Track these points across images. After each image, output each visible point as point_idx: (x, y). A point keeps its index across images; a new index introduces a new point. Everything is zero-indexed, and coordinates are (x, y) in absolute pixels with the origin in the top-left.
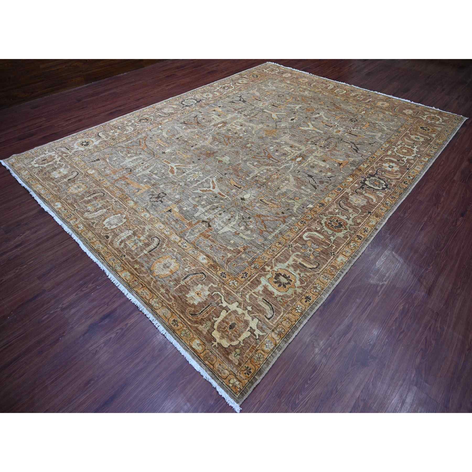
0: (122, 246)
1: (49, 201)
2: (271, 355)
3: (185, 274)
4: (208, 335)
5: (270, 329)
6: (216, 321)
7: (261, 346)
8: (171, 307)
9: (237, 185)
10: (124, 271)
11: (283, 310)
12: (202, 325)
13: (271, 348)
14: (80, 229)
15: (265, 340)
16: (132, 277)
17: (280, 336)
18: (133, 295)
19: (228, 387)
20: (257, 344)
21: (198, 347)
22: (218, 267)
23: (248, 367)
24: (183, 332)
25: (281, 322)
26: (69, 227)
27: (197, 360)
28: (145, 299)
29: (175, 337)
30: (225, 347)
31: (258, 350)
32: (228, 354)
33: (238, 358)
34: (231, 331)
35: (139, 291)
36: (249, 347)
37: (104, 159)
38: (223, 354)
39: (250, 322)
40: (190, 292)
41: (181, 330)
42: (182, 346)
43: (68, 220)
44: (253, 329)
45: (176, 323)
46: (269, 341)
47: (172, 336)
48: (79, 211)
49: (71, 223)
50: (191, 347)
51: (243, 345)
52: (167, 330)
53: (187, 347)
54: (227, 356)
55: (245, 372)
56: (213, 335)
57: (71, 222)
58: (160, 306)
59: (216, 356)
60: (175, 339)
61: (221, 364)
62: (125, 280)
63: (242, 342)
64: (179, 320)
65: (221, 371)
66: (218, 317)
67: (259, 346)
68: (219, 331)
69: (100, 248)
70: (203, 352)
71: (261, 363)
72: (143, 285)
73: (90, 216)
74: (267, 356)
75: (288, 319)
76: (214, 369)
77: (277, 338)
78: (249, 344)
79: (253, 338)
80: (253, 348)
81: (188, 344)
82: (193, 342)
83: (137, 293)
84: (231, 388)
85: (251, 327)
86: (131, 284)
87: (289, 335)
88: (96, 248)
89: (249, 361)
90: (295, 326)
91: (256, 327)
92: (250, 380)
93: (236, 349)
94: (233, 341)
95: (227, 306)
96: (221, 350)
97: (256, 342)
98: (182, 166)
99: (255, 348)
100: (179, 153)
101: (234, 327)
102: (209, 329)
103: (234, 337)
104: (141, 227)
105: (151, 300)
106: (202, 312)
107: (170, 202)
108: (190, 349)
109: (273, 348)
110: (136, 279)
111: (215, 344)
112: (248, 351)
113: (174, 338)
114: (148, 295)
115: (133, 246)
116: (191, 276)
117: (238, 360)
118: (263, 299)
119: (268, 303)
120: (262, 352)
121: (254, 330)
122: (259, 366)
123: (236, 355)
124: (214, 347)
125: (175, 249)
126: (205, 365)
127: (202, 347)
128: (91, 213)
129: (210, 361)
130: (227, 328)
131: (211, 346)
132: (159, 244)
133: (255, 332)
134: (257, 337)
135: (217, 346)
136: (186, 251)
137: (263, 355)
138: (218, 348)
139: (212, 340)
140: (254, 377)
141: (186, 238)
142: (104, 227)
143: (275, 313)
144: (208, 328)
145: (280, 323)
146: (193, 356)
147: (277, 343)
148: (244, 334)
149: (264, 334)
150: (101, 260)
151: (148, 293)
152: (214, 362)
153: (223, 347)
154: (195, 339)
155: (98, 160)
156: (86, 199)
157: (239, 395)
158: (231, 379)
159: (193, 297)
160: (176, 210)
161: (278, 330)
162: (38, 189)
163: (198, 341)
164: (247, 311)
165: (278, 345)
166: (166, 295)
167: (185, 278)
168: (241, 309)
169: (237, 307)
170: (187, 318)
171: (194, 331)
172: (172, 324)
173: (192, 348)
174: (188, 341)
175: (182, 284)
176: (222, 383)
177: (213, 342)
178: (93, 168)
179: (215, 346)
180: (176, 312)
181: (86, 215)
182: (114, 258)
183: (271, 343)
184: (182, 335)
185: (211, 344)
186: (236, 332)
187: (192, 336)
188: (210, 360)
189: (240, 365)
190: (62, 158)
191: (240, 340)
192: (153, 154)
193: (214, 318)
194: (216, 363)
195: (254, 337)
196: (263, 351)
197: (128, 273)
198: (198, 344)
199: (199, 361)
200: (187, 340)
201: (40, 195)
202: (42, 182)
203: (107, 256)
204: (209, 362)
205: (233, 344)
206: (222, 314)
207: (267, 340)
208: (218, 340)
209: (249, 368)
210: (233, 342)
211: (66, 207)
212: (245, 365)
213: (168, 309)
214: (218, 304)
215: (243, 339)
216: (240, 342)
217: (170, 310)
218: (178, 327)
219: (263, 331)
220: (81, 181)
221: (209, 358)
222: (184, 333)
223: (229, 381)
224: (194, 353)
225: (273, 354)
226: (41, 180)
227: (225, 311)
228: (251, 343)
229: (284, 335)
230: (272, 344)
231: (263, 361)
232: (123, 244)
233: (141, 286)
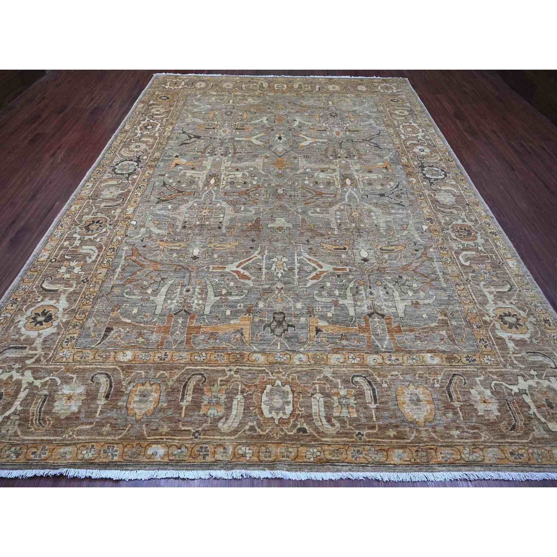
0: (338, 425)
1: (127, 458)
3: (444, 392)
4: (551, 434)
6: (534, 413)
8: (489, 443)
9: (337, 247)
10: (390, 453)
12: (534, 430)
14: (248, 455)
16: (407, 450)
18: (439, 471)
22: (455, 355)
26: (227, 469)
28: (457, 462)
35: (439, 460)
37: (117, 322)
39: (553, 386)
40: (475, 407)
41: (530, 456)
43: (209, 459)
45: (517, 453)
48: (203, 430)
49: (221, 458)
52: (522, 471)
56: (553, 430)
57: (218, 457)
58: (481, 453)
60: (539, 472)
62: (406, 463)
64: (514, 448)
66: (530, 408)
68: (550, 421)
69: (318, 454)
72: (433, 449)
73: (233, 422)
81: (555, 463)
82: (555, 456)
83: (440, 464)
86: (418, 461)
88: (312, 460)
95: (519, 389)
98: (245, 262)
100: (214, 246)
101: (551, 404)
102: (543, 428)
104: (319, 380)
105: (463, 456)
106: (514, 417)
107: (303, 319)
110: (416, 449)
114: (453, 454)
115: (349, 413)
116: (452, 389)
118: (527, 353)
119: (534, 353)
125: (394, 373)
128: (227, 417)
130: (550, 411)
132: (369, 382)
136: (404, 365)
141: (383, 350)
142: (277, 422)
144: (541, 428)
150: (344, 468)
151: (450, 452)
154: (551, 451)
155: (109, 330)
156: (184, 404)
159: (486, 409)
160: (322, 324)
162: (68, 456)
164: (536, 377)
166: (465, 434)
167: (450, 396)
168: (530, 381)
169: (525, 381)
170: (515, 437)
171: (538, 444)
172: (515, 458)
174: (551, 461)
175: (459, 406)
178: (118, 348)
180: (499, 443)
181: (223, 426)
182: (356, 449)
184: (540, 461)
187: (546, 452)
190: (35, 371)
192: (183, 267)
193: (530, 413)
197: (396, 451)
200: (549, 460)
201: (92, 463)
202: (61, 438)
203: (345, 456)
206: (526, 401)
211: (176, 442)
213: (489, 447)
214: (510, 394)
217: (494, 446)
218: (525, 455)
220: (132, 384)
222: (537, 456)
226: (52, 438)
227: (525, 395)
232: (334, 421)
233: (433, 451)
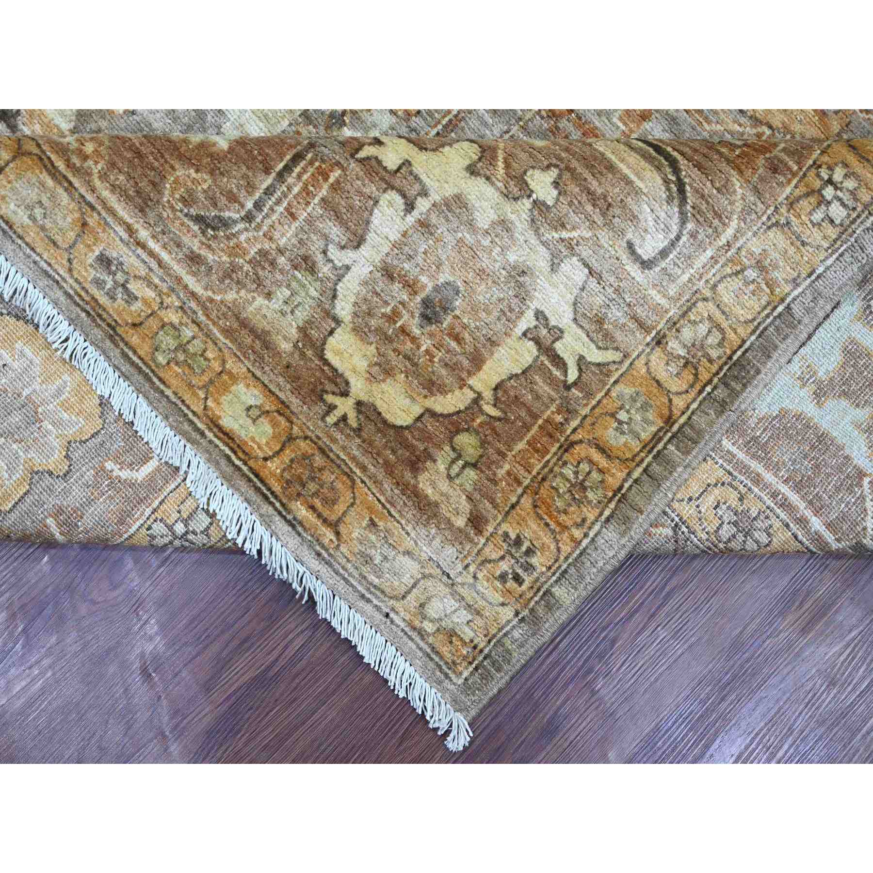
2: (645, 470)
4: (303, 355)
5: (647, 330)
6: (348, 268)
7: (592, 421)
8: (69, 165)
11: (739, 206)
12: (269, 295)
13: (645, 436)
15: (613, 394)
17: (696, 375)
19: (414, 635)
20: (569, 411)
21: (252, 429)
23: (518, 542)
24: (168, 341)
25: (714, 287)
27: (252, 494)
29: (126, 368)
30: (399, 422)
31: (573, 444)
32: (416, 464)
33: (469, 488)
34: (431, 335)
36: (527, 427)
38: (387, 463)
39: (542, 282)
41: (153, 323)
42: (166, 418)
44: (553, 322)
45: (120, 277)
46: (634, 400)
47: (108, 358)
50: (214, 424)
51: (494, 412)
53: (191, 422)
54: (408, 475)
55: (504, 566)
56: (329, 355)
59: (349, 475)
61: (381, 524)
63: (488, 395)
65: (378, 560)
66: (358, 247)
67: (581, 425)
68: (360, 331)
70: (277, 453)
71: (591, 517)
74: (621, 475)
75: (760, 266)
76: (343, 549)
77: (675, 385)
78: (529, 411)
79: (551, 381)
80: (551, 430)
81: (198, 408)
82: (225, 399)
84: (431, 640)
85: (539, 315)
87: (743, 367)
89: (526, 502)
90: (788, 308)
91: (569, 315)
92: (526, 612)
93: (458, 431)
94: (443, 390)
95: (407, 163)
96: (379, 441)
97: (567, 400)
99: (562, 432)
101: (445, 310)
102: (309, 322)
103: (444, 372)
108: (210, 435)
109: (656, 438)
111: (345, 406)
112: (521, 445)
113: (116, 368)
117: (469, 498)
120: (596, 456)
121: (558, 333)
122: (577, 533)
123: (455, 469)
124: (336, 424)
126: (293, 524)
127: (275, 424)
129: (318, 503)
130: (406, 316)
131: (323, 419)
133: (558, 346)
134: (573, 375)
135: (352, 416)
137: (601, 471)
138: (358, 431)
139: (329, 387)
140: (548, 592)
143: (690, 226)
144: (302, 315)
145: (708, 293)
146: (229, 470)
147: (676, 412)
148: (501, 352)
149: (610, 356)
152: (340, 508)
153: (385, 422)
154: (234, 378)
157: (466, 674)
158: (429, 599)
161: (687, 334)
163: (250, 395)
164: (527, 203)
165: (682, 420)
168: (489, 191)
169: (472, 170)
170: (178, 244)
171: (227, 332)
172: (99, 283)
173: (220, 429)
174: (195, 394)
176: (387, 615)
177: (330, 398)
179: (344, 418)
180: (104, 203)
183: (645, 407)
184: (161, 359)
185: (320, 408)
186: (457, 339)
187: (216, 366)
188: (316, 494)
189: (479, 532)
191: (478, 386)
193: (333, 252)
194: (352, 513)
195: (557, 373)
196: (602, 450)
198: (249, 409)
199: (258, 499)
200: (190, 386)
204: (312, 508)
205: (438, 409)
206: (377, 219)
207: (625, 390)
208: (358, 387)
209: (526, 545)
210: (440, 398)
212: (505, 527)
213: (54, 172)
215: (496, 380)
216: (479, 397)
218: (135, 306)
219: (606, 340)
221: (312, 487)
222: (173, 344)
223: (422, 606)
224: (228, 458)
225: (656, 468)
227: (399, 200)
228: (536, 406)
229: (714, 368)
230: (650, 415)
231: (602, 504)
